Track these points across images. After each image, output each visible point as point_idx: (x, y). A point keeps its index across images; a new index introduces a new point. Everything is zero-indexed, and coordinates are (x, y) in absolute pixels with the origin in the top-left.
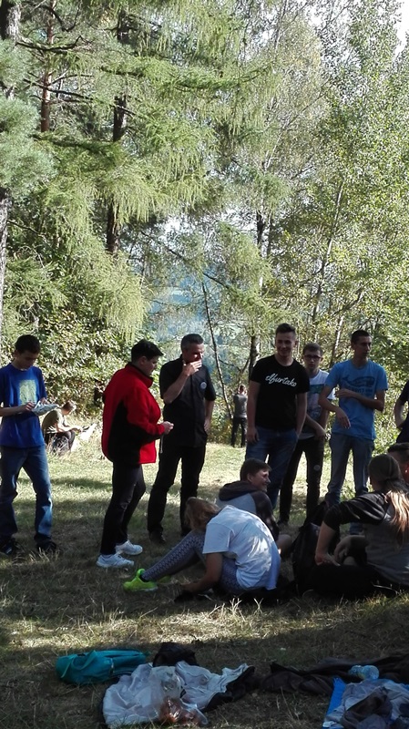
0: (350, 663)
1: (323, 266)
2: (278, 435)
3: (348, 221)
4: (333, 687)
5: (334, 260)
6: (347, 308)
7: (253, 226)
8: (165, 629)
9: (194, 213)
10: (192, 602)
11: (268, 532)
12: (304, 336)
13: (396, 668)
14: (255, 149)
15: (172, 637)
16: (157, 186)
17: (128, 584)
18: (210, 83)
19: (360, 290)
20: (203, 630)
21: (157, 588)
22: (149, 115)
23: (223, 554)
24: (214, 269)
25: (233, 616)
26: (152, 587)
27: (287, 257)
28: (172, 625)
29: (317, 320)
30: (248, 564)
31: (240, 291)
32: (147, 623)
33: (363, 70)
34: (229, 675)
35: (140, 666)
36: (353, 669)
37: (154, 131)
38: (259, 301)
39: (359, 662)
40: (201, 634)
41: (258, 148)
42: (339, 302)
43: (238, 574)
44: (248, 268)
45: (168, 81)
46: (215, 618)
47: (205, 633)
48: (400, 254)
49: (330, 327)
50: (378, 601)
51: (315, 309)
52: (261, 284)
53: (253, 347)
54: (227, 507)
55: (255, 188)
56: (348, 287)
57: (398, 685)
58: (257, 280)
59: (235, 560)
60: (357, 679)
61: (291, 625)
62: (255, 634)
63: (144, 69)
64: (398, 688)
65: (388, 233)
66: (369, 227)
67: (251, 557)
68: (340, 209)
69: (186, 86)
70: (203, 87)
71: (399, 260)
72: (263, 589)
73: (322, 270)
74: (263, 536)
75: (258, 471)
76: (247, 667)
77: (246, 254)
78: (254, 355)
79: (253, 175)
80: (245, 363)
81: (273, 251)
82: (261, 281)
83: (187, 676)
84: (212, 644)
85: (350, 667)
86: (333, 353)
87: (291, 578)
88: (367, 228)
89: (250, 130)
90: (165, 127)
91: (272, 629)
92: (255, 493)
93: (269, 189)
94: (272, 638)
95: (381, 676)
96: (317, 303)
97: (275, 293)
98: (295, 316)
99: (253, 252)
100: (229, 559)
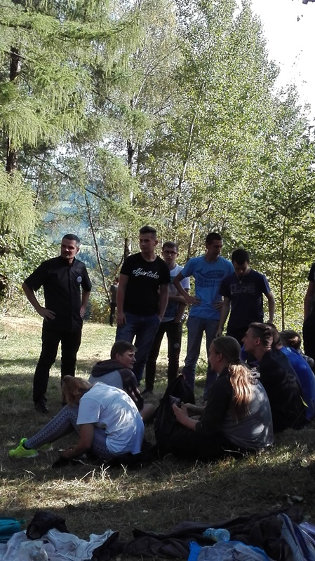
0: (204, 526)
1: (180, 183)
2: (143, 319)
3: (198, 147)
4: (189, 551)
5: (189, 178)
6: (199, 215)
7: (125, 152)
8: (42, 495)
9: (77, 141)
10: (69, 468)
11: (133, 404)
12: (166, 237)
13: (245, 529)
14: (125, 90)
15: (48, 502)
16: (45, 118)
17: (13, 452)
18: (86, 34)
19: (209, 202)
20: (76, 493)
21: (38, 454)
22: (36, 59)
23: (95, 425)
24: (94, 187)
25: (103, 480)
26: (33, 454)
27: (152, 175)
28: (48, 490)
29: (176, 225)
30: (116, 432)
31: (115, 203)
32: (27, 488)
33: (209, 28)
34: (96, 541)
35: (16, 534)
36: (207, 531)
37: (41, 73)
38: (130, 210)
39: (213, 524)
40: (74, 497)
41: (127, 89)
42: (193, 211)
43: (108, 441)
44: (120, 184)
45: (51, 32)
46: (87, 482)
47: (78, 496)
48: (240, 172)
49: (187, 230)
50: (228, 463)
51: (174, 216)
52: (131, 197)
53: (126, 247)
54: (98, 383)
55: (125, 121)
56: (200, 199)
57: (248, 547)
58: (128, 194)
59: (104, 429)
60: (210, 542)
61: (153, 487)
62: (121, 497)
63: (32, 22)
64: (246, 550)
65: (230, 156)
66: (216, 152)
67: (118, 427)
68: (192, 138)
69: (66, 36)
70: (80, 37)
71: (239, 177)
72: (130, 454)
73: (179, 186)
74: (128, 408)
75: (125, 351)
76: (113, 532)
77: (119, 173)
78: (127, 253)
79: (123, 110)
80: (120, 260)
81: (141, 171)
82: (132, 195)
83: (57, 543)
84: (83, 507)
85: (204, 529)
86: (189, 252)
87: (154, 442)
88: (214, 153)
89: (120, 74)
90: (50, 70)
91: (136, 492)
92: (122, 370)
93: (135, 122)
94: (135, 500)
95: (232, 539)
96: (176, 211)
97: (143, 204)
98: (159, 222)
99: (125, 172)
100: (100, 429)
